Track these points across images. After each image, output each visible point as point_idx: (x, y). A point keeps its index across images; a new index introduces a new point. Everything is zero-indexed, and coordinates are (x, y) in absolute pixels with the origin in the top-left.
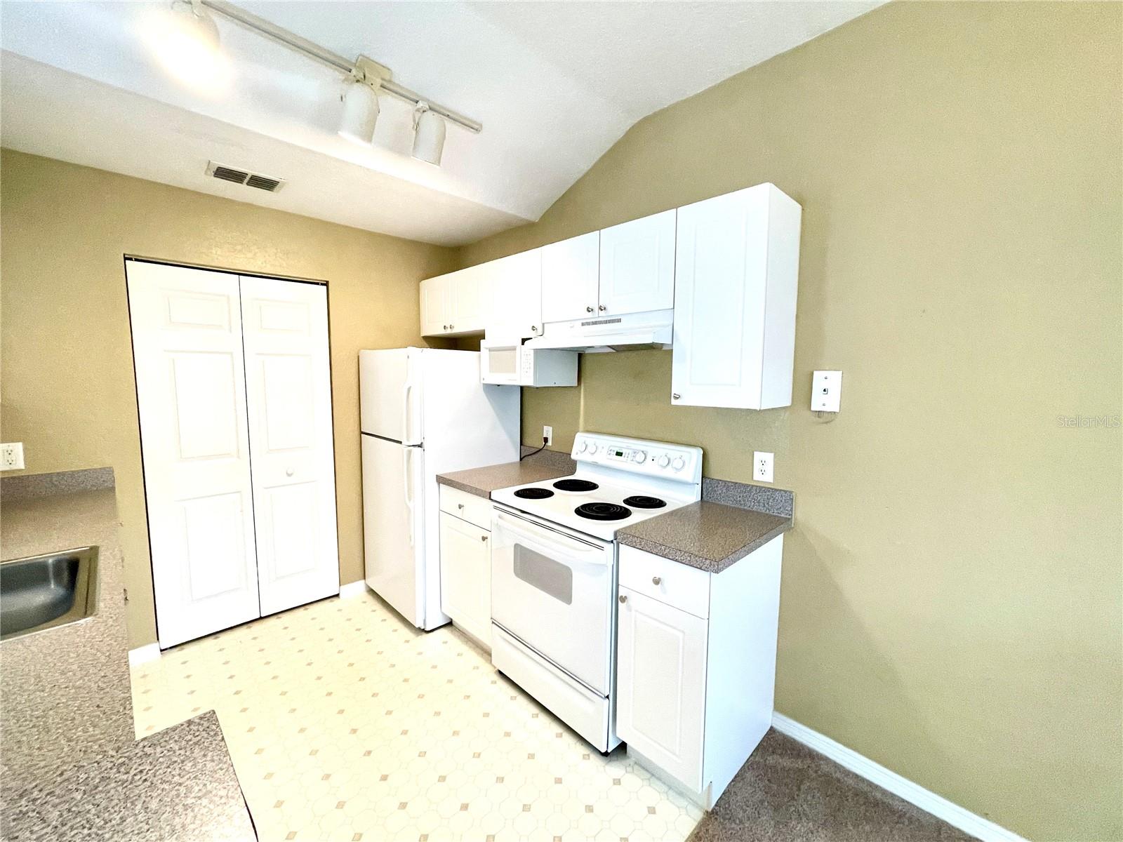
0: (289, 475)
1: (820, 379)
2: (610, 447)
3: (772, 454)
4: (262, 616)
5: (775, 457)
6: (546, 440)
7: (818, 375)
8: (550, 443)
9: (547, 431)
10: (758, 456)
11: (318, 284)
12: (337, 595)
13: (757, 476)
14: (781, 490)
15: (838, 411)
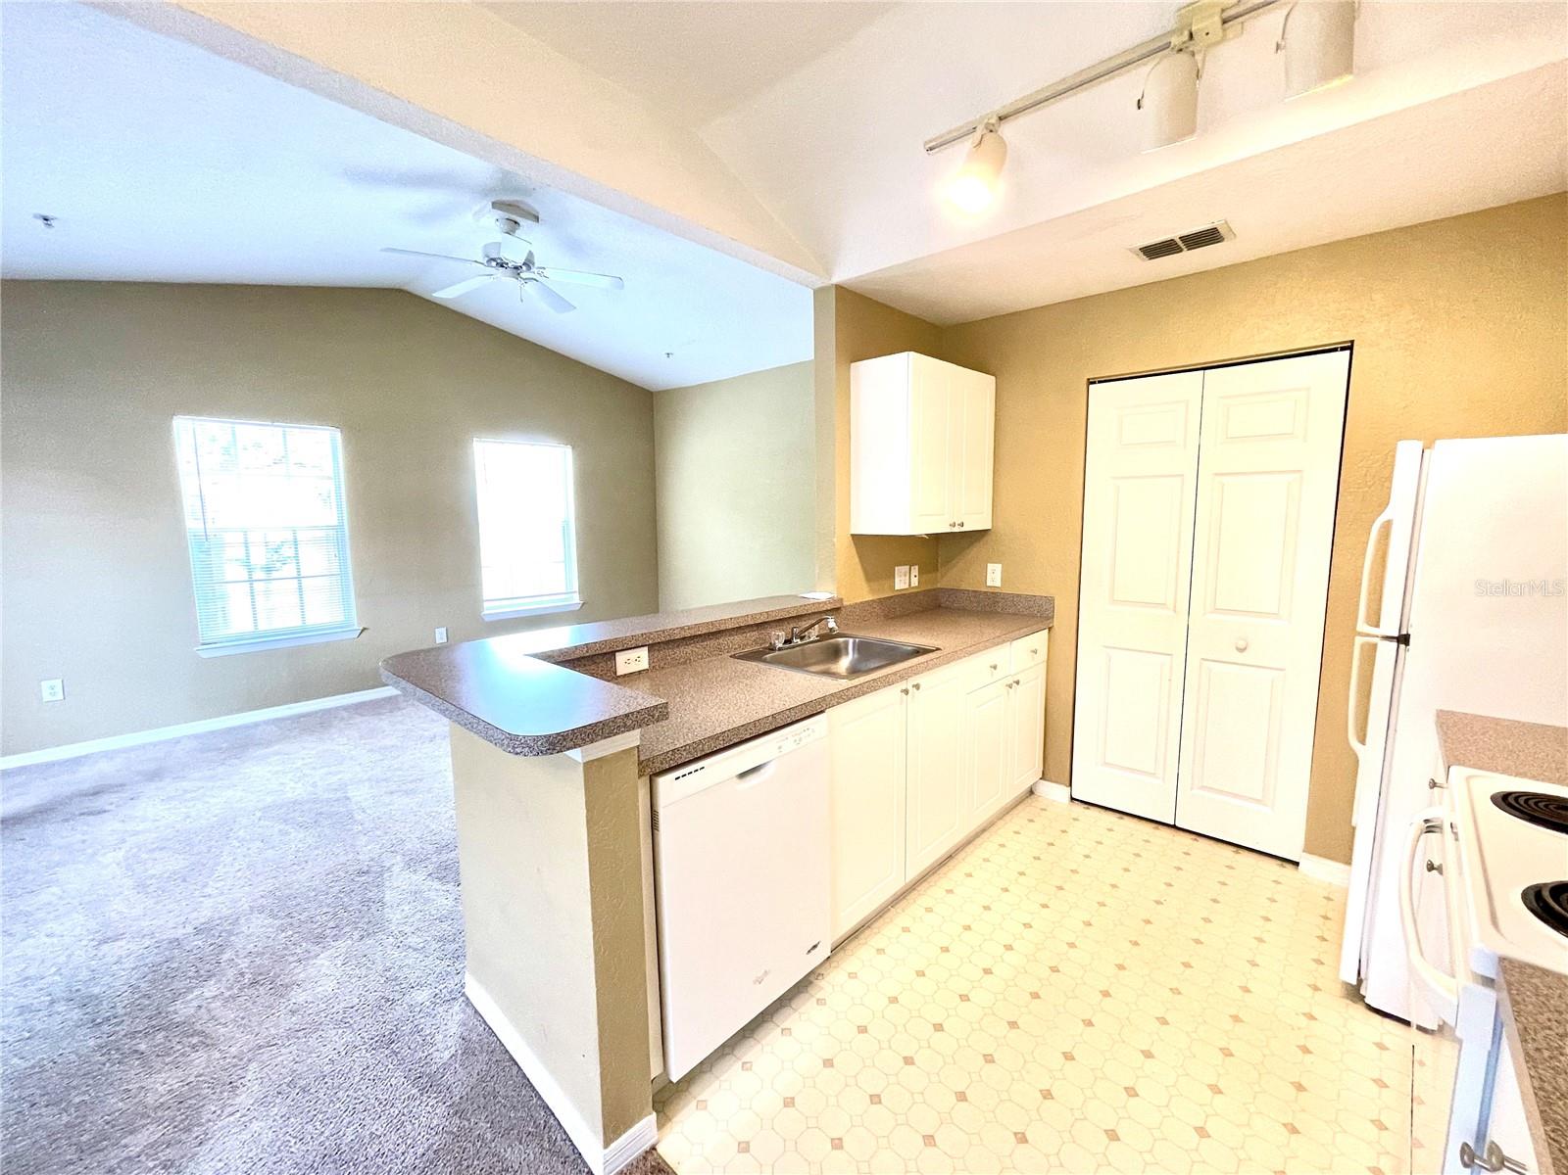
0: (1241, 650)
4: (1178, 825)
11: (1335, 350)
12: (1295, 863)
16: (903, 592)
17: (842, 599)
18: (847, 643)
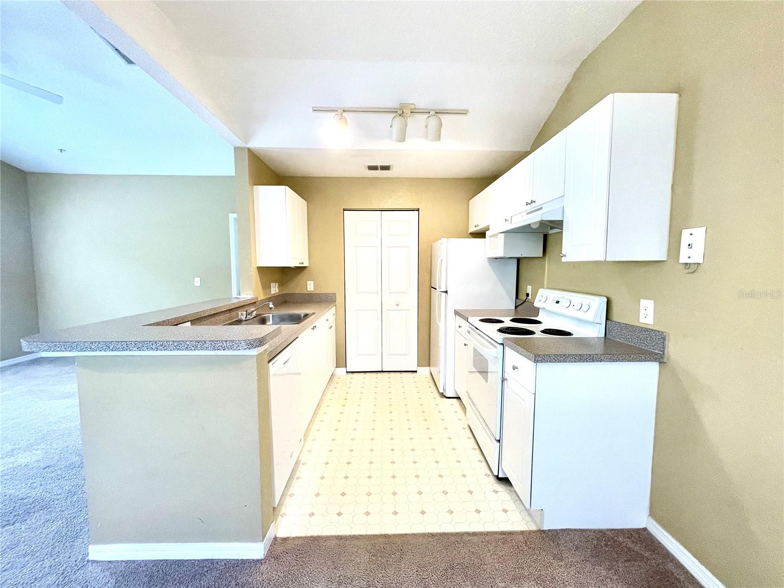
0: (397, 305)
1: (686, 237)
2: (554, 297)
3: (653, 301)
4: (383, 370)
5: (655, 302)
6: (528, 295)
7: (685, 233)
8: (530, 297)
9: (529, 289)
10: (643, 302)
11: (414, 210)
12: (416, 372)
13: (642, 320)
14: (656, 330)
15: (702, 263)
16: (275, 295)
17: (257, 298)
18: (269, 316)
